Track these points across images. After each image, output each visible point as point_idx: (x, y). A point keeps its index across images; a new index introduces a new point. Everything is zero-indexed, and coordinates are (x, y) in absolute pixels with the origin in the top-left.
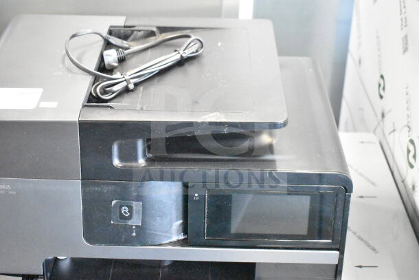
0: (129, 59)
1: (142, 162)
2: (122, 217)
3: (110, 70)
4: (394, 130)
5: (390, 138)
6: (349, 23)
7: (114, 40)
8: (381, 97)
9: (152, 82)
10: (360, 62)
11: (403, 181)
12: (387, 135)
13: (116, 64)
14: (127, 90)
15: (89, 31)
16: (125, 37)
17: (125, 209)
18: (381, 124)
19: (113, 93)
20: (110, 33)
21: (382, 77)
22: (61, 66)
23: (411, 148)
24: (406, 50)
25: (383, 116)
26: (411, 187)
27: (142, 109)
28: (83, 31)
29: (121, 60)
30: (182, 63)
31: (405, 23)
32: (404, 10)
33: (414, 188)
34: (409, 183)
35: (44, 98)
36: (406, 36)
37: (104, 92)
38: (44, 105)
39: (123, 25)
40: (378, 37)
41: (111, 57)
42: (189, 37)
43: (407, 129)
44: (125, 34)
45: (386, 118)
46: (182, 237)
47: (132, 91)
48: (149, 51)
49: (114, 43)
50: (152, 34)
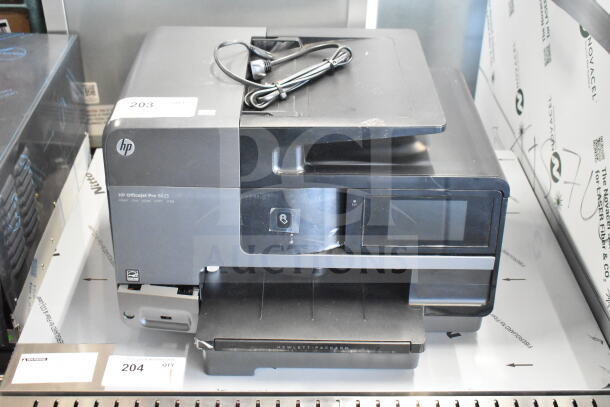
0: (275, 69)
1: (300, 169)
2: (280, 224)
3: (259, 80)
4: (535, 146)
5: (530, 155)
6: (480, 38)
7: (258, 51)
8: (519, 113)
9: (303, 91)
10: (493, 78)
11: (546, 197)
12: (526, 152)
13: (264, 75)
14: (279, 99)
15: (235, 41)
16: (268, 49)
17: (283, 217)
18: (519, 141)
19: (266, 102)
20: (253, 43)
21: (520, 91)
22: (211, 75)
23: (556, 161)
24: (548, 62)
25: (522, 132)
26: (555, 201)
27: (300, 116)
28: (229, 41)
29: (268, 71)
30: (331, 72)
31: (546, 34)
32: (545, 20)
33: (558, 202)
34: (553, 197)
35: (200, 106)
36: (548, 47)
37: (258, 101)
38: (202, 112)
39: (264, 35)
40: (514, 51)
41: (258, 66)
42: (337, 47)
43: (550, 143)
44: (269, 44)
45: (525, 135)
46: (337, 245)
47: (285, 100)
48: (295, 62)
49: (258, 53)
50: (295, 45)
